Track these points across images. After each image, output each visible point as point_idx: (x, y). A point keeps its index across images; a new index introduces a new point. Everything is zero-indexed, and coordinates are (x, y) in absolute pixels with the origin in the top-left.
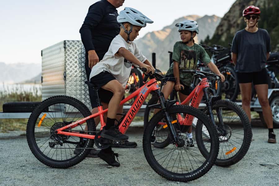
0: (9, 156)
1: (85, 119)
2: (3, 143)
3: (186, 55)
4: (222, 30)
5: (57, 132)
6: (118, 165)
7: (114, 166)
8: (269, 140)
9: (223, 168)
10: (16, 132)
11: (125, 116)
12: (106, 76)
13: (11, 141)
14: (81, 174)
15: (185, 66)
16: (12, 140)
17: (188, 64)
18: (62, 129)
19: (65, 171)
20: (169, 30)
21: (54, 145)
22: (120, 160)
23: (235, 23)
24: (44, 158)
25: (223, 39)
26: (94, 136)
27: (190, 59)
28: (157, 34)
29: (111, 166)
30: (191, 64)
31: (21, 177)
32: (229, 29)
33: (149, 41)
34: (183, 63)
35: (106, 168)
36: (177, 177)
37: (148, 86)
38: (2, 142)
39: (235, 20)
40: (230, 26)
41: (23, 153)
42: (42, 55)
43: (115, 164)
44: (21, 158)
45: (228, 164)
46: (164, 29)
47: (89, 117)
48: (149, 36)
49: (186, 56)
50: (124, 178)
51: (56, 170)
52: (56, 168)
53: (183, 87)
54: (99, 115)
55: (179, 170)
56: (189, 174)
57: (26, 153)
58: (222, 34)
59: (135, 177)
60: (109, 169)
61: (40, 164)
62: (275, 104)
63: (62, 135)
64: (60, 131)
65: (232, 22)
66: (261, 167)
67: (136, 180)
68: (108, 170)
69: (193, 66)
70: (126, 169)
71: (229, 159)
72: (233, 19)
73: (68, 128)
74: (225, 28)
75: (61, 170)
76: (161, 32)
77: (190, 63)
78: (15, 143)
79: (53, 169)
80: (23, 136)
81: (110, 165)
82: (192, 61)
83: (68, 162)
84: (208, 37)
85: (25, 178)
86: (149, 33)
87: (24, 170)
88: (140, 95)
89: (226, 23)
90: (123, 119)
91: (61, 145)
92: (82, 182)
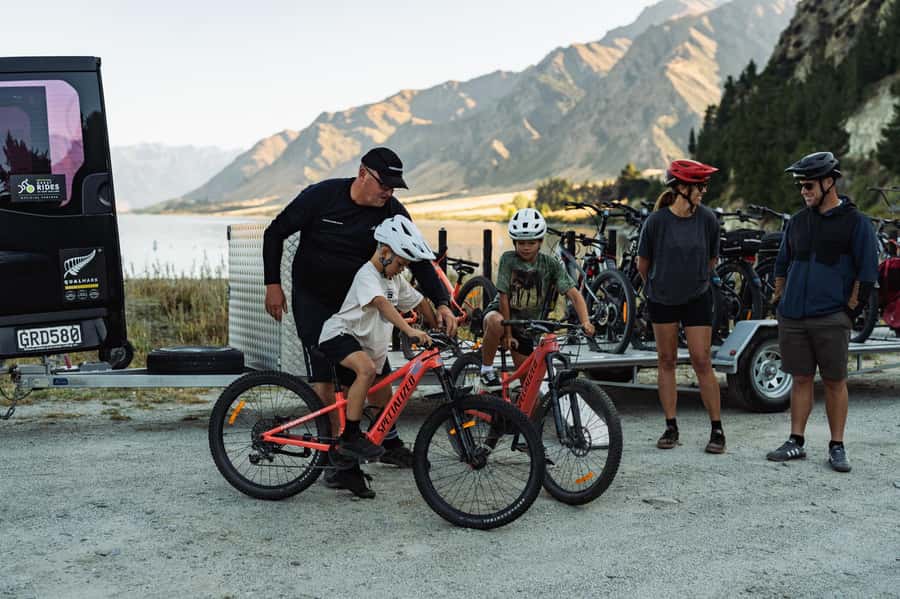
0: (171, 473)
1: (312, 415)
2: (153, 441)
3: (521, 280)
4: (798, 44)
5: (263, 437)
6: (372, 496)
7: (364, 497)
8: (708, 446)
9: (567, 506)
10: (171, 407)
11: (383, 409)
12: (348, 343)
13: (167, 437)
14: (302, 511)
15: (518, 302)
16: (169, 433)
17: (525, 299)
18: (271, 432)
19: (276, 504)
20: (624, 43)
21: (257, 461)
22: (372, 486)
23: (840, 21)
24: (238, 479)
25: (801, 74)
26: (328, 446)
27: (528, 287)
28: (585, 54)
29: (357, 498)
30: (531, 299)
31: (200, 514)
32: (820, 42)
33: (561, 77)
34: (515, 297)
35: (348, 501)
36: (470, 520)
37: (423, 360)
38: (150, 438)
39: (841, 13)
40: (826, 31)
41: (196, 465)
42: (229, 238)
43: (366, 494)
44: (195, 477)
45: (578, 500)
46: (608, 40)
47: (319, 413)
48: (559, 60)
49: (520, 282)
50: (377, 520)
51: (259, 502)
52: (259, 498)
53: (517, 344)
54: (336, 409)
55: (482, 507)
56: (490, 516)
57: (201, 466)
58: (799, 57)
59: (398, 519)
60: (354, 503)
61: (231, 491)
62: (768, 355)
63: (272, 443)
64: (268, 436)
65: (833, 20)
66: (644, 504)
67: (397, 524)
68: (352, 505)
69: (535, 301)
70: (384, 503)
71: (580, 492)
72: (836, 9)
73: (282, 432)
74: (807, 39)
75: (269, 503)
76: (600, 49)
77: (529, 295)
78: (178, 440)
79: (253, 501)
80: (189, 422)
81: (356, 495)
82: (533, 292)
83: (281, 490)
84: (752, 67)
85: (208, 516)
86: (559, 49)
87: (204, 501)
88: (408, 376)
89: (813, 20)
90: (379, 416)
91: (271, 460)
92: (302, 525)
